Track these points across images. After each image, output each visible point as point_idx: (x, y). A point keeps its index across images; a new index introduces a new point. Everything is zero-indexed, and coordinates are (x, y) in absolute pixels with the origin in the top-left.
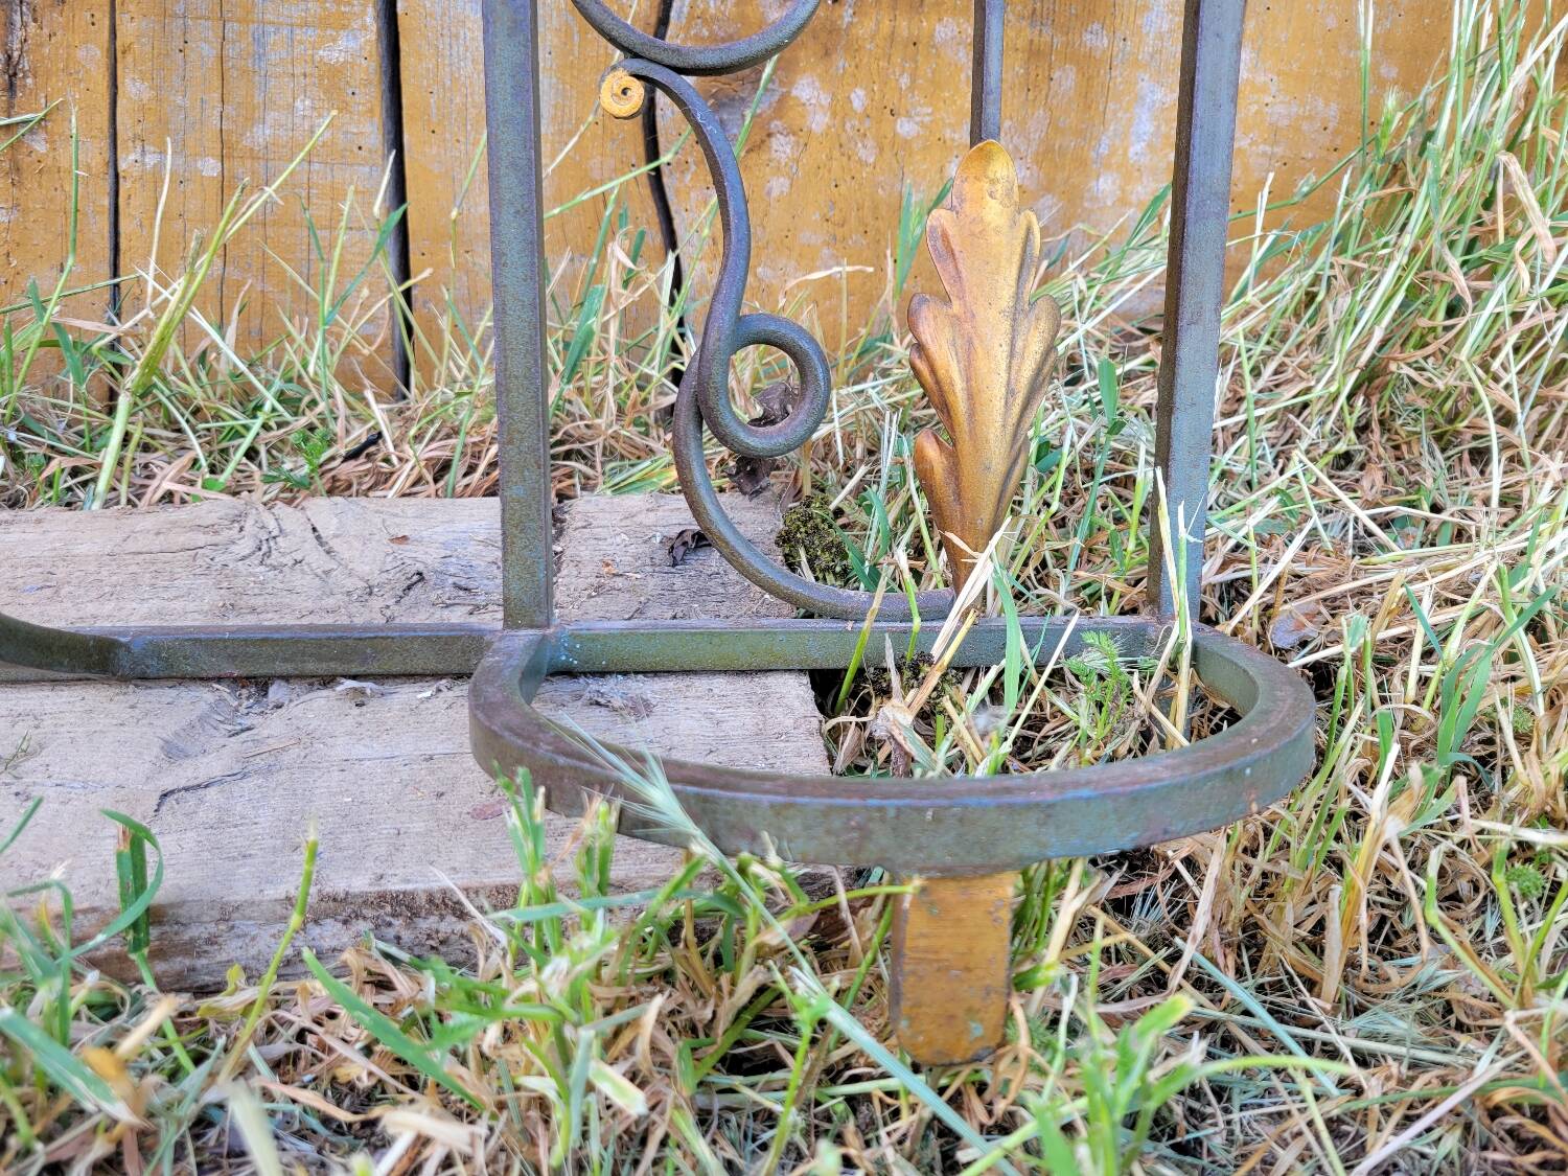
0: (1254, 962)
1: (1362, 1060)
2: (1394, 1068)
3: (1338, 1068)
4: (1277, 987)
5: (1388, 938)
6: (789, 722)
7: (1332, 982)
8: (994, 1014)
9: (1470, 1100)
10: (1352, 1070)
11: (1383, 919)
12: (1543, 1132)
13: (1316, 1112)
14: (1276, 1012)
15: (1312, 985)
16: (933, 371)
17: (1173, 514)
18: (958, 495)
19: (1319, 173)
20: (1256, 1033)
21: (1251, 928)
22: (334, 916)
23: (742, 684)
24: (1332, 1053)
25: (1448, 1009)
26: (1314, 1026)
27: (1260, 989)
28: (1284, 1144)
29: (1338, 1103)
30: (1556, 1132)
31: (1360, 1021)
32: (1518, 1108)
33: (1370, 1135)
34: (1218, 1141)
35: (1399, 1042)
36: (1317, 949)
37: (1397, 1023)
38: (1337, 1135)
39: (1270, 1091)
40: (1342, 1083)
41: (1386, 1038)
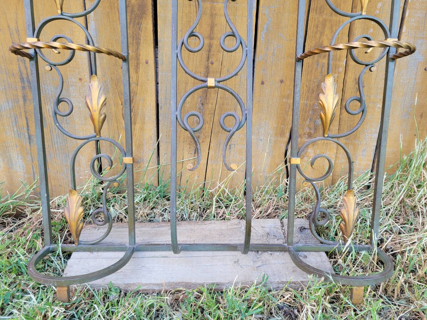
0: (386, 293)
1: (399, 306)
2: (403, 307)
3: (396, 307)
4: (389, 297)
5: (402, 291)
6: (325, 260)
7: (395, 297)
8: (362, 300)
9: (411, 311)
10: (398, 307)
11: (402, 289)
12: (419, 314)
13: (394, 311)
14: (389, 299)
15: (393, 297)
16: (344, 217)
17: (374, 235)
18: (346, 231)
19: (393, 164)
20: (386, 302)
21: (385, 289)
22: (282, 283)
23: (317, 253)
24: (395, 305)
25: (409, 300)
26: (393, 301)
27: (387, 297)
28: (390, 314)
29: (396, 310)
30: (420, 315)
31: (399, 301)
32: (416, 312)
33: (400, 314)
34: (383, 314)
35: (403, 304)
36: (394, 293)
37: (403, 302)
38: (396, 314)
39: (388, 309)
40: (397, 308)
41: (402, 303)
